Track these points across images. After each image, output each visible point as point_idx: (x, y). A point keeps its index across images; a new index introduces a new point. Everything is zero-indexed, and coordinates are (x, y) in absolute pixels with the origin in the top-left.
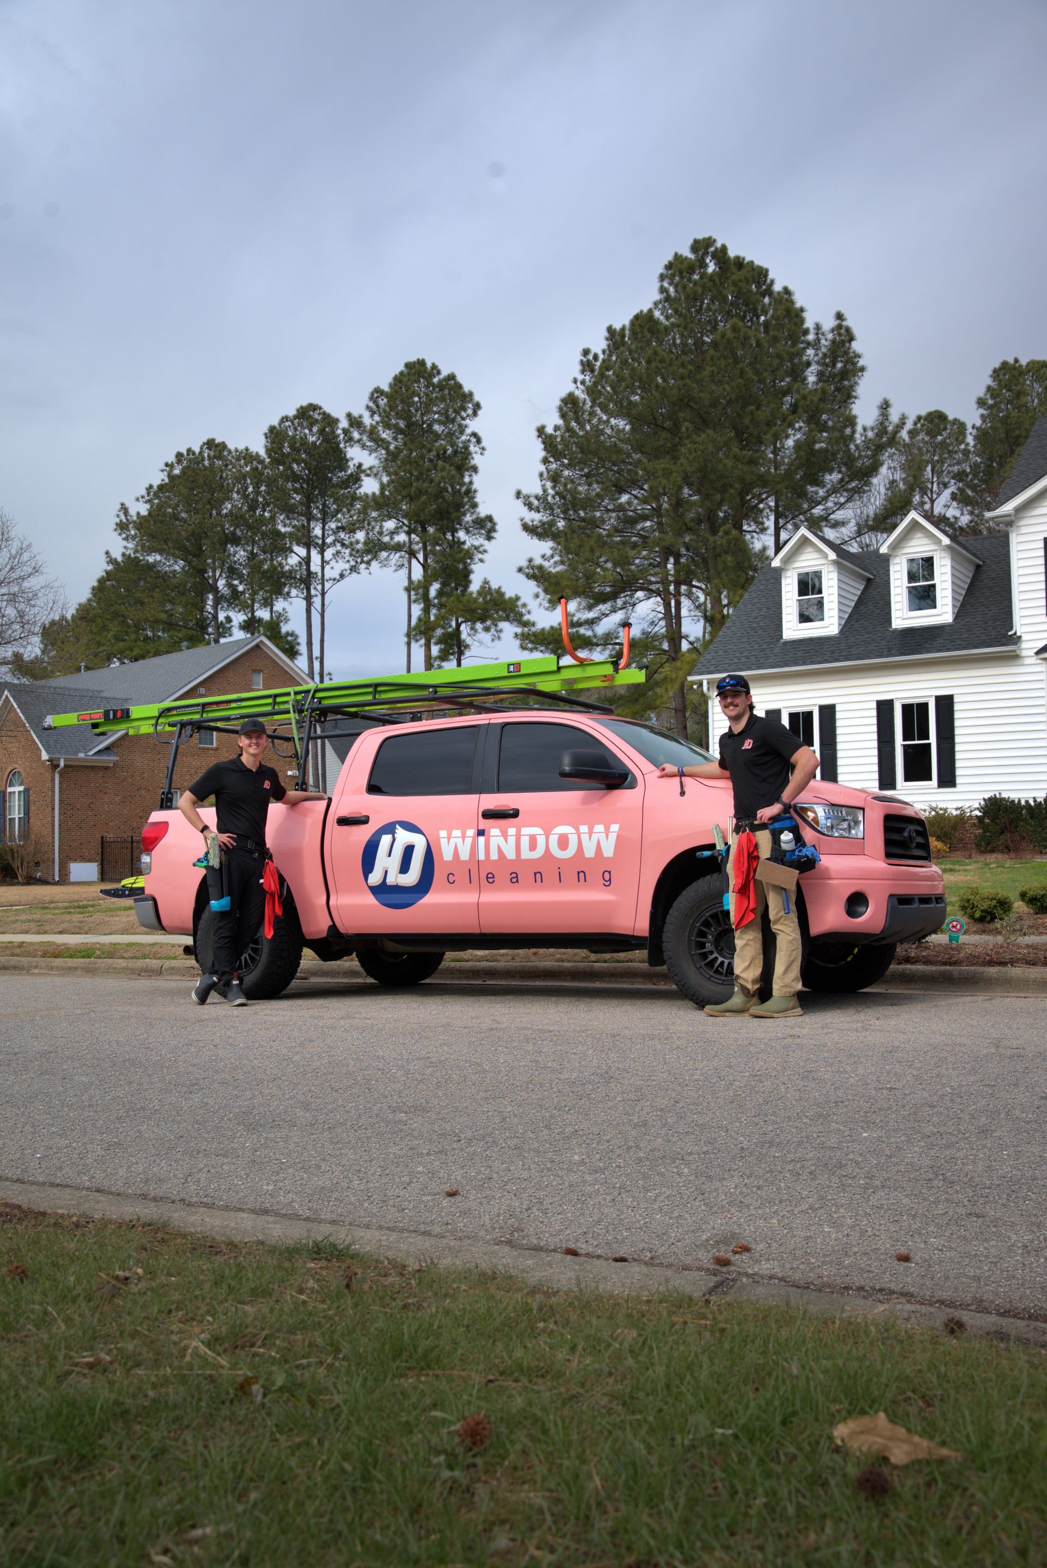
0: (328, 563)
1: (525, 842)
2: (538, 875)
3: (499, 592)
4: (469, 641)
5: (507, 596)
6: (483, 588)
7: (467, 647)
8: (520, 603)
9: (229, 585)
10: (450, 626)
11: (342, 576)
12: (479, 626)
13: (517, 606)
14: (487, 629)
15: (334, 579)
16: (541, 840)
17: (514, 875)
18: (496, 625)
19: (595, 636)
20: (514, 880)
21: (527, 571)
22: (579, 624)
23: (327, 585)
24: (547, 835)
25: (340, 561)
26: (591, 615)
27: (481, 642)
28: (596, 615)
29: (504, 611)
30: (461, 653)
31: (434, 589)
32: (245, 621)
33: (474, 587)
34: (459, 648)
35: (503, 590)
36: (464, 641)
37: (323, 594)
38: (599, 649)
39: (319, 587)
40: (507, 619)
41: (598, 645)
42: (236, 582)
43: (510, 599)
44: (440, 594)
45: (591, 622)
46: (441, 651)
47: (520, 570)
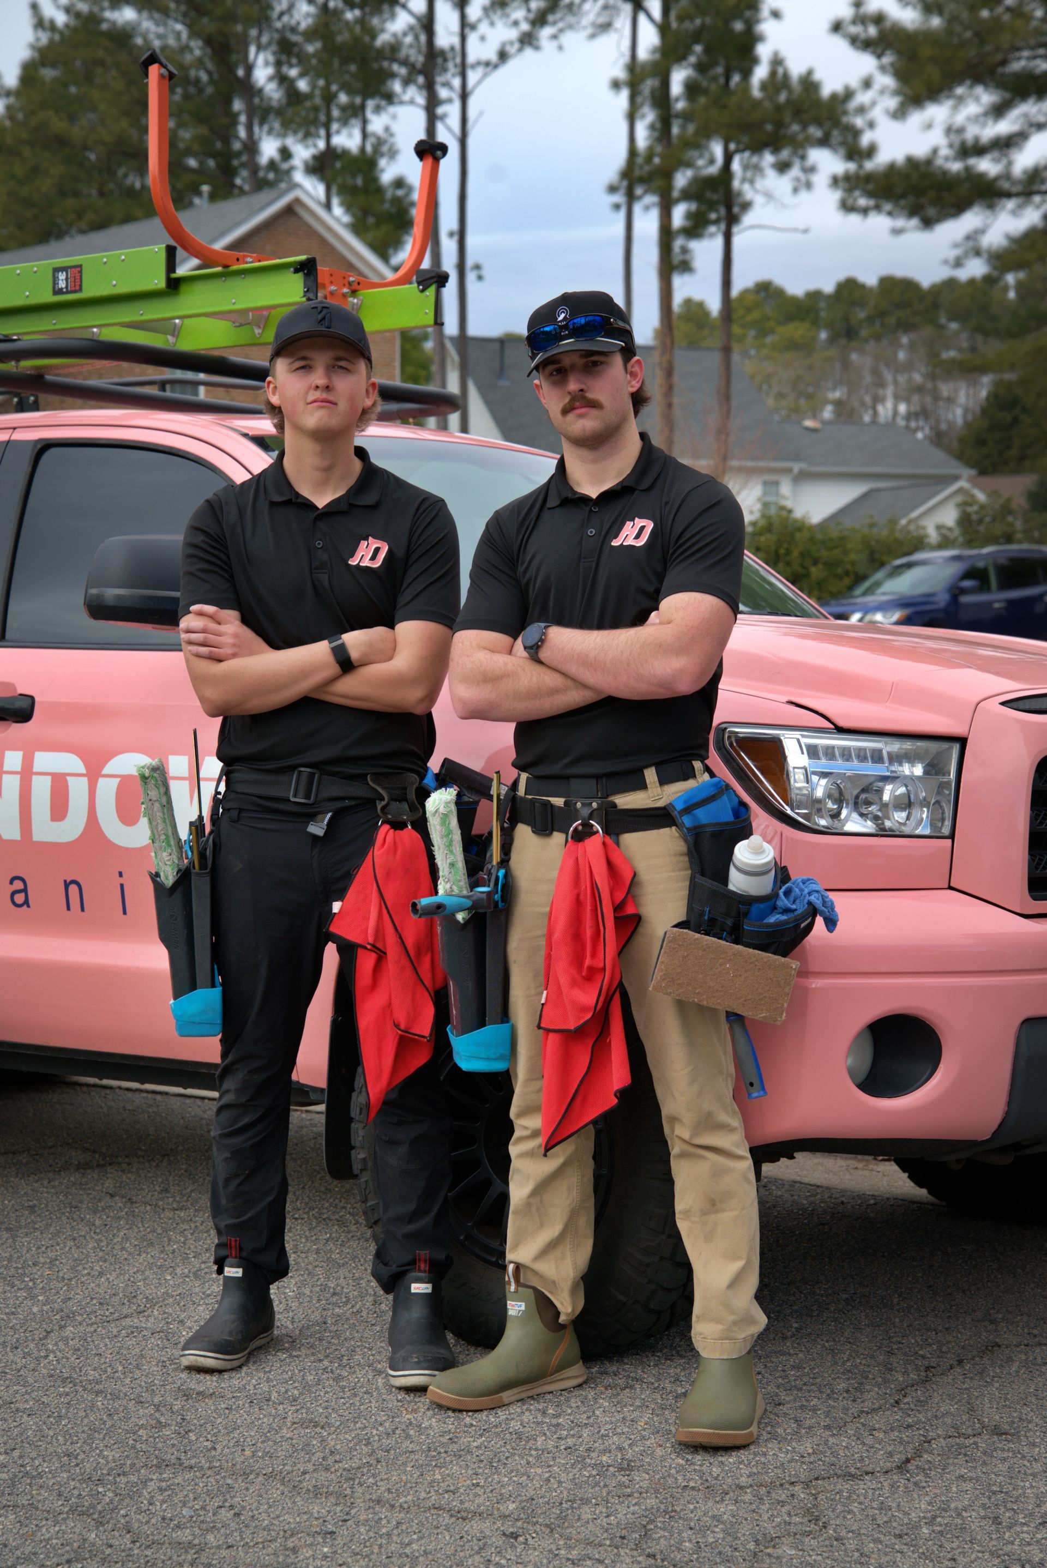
0: (473, 27)
1: (41, 788)
2: (73, 889)
3: (809, 84)
4: (748, 192)
5: (826, 91)
6: (773, 73)
7: (746, 206)
8: (853, 104)
9: (282, 79)
10: (712, 161)
11: (503, 56)
12: (768, 158)
13: (845, 113)
14: (782, 167)
15: (487, 64)
16: (78, 788)
17: (18, 885)
18: (803, 158)
19: (1007, 176)
20: (20, 898)
21: (854, 30)
22: (979, 150)
23: (473, 77)
24: (93, 774)
25: (500, 24)
26: (1004, 127)
27: (769, 196)
28: (1015, 128)
29: (818, 122)
30: (731, 220)
31: (678, 79)
32: (315, 157)
33: (761, 73)
34: (729, 207)
35: (817, 76)
36: (740, 194)
37: (464, 96)
38: (1011, 204)
39: (457, 82)
40: (824, 142)
41: (1009, 195)
42: (293, 72)
43: (834, 97)
44: (691, 89)
45: (1006, 144)
46: (689, 215)
47: (837, 27)
